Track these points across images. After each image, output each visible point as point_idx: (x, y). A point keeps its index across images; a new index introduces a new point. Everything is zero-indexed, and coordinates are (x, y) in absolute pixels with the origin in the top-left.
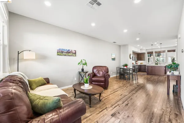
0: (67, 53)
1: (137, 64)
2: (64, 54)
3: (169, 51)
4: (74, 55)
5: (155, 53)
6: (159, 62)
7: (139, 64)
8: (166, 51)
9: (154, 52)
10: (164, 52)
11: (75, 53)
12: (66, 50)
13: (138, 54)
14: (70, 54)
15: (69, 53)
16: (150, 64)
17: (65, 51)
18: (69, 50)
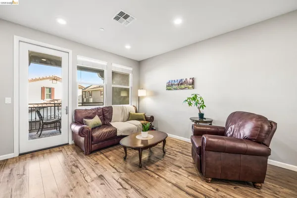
0: (179, 84)
2: (174, 87)
4: (191, 86)
11: (193, 83)
12: (177, 80)
14: (183, 86)
15: (182, 84)
17: (176, 83)
18: (181, 80)
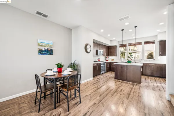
1: (107, 60)
3: (146, 43)
5: (129, 46)
6: (132, 59)
7: (110, 61)
8: (143, 43)
9: (127, 45)
10: (140, 44)
13: (108, 47)
16: (122, 61)
